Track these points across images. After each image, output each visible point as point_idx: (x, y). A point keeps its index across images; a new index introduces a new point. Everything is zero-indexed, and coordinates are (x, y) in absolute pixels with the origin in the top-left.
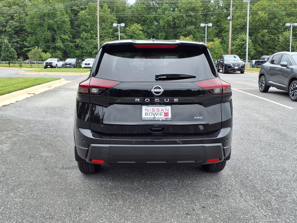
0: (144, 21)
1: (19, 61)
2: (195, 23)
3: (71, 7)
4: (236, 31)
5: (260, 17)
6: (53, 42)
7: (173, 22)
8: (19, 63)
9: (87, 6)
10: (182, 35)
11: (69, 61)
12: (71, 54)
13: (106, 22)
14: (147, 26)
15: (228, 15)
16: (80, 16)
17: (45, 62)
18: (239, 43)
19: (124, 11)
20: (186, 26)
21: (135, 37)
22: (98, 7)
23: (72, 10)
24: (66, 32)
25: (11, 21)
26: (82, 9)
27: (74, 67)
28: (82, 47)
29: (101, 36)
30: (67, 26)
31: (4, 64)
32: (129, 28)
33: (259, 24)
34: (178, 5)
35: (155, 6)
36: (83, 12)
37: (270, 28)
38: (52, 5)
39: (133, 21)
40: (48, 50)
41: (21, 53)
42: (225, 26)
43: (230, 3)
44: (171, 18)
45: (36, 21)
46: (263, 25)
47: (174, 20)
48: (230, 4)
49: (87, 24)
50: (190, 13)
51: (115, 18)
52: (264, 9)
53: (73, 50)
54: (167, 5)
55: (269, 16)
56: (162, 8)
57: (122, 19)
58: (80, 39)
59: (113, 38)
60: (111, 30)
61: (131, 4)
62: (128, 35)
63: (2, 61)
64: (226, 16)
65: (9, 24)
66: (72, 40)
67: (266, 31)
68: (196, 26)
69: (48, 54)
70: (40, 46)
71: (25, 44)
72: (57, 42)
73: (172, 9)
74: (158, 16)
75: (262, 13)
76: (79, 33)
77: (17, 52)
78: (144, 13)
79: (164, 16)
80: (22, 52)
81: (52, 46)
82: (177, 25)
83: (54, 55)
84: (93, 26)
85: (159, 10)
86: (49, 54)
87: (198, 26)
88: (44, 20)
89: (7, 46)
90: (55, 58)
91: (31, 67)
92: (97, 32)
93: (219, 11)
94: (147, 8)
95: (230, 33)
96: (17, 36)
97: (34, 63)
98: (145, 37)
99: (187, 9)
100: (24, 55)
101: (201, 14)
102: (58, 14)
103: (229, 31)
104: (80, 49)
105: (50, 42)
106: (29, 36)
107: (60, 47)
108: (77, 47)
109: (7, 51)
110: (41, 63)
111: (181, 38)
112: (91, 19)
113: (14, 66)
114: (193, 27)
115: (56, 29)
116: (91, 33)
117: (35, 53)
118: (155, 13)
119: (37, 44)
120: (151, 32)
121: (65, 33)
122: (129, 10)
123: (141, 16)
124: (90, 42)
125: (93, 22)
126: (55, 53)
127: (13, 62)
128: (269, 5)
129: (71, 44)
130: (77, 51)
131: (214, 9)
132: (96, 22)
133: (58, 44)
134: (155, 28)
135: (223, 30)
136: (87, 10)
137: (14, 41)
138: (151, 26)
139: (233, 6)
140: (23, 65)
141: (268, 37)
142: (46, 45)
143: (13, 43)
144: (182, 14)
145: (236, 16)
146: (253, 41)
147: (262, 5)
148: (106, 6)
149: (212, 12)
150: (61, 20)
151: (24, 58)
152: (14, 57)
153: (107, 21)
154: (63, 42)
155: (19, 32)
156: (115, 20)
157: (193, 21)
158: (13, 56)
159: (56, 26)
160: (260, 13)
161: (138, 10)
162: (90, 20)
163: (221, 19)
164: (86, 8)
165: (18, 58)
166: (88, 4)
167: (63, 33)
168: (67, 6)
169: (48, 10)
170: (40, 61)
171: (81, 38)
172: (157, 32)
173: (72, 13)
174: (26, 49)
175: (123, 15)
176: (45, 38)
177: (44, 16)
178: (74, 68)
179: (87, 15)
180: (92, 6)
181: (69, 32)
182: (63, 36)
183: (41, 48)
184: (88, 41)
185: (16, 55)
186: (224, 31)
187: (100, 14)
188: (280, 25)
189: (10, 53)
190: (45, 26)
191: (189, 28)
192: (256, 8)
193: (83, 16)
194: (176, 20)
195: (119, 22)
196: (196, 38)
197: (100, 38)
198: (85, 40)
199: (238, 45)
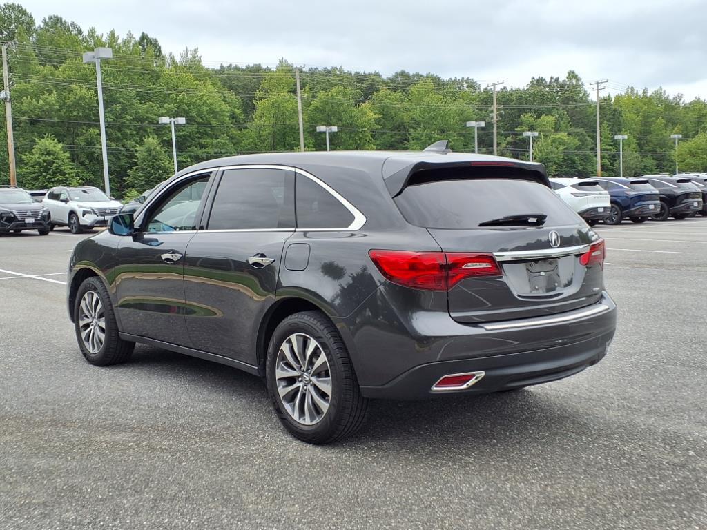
5: (77, 97)
18: (40, 160)
33: (78, 114)
52: (83, 79)
67: (96, 131)
75: (81, 88)
95: (8, 134)
139: (9, 66)
147: (78, 70)
160: (77, 89)
188: (127, 120)
192: (65, 75)
199: (36, 165)
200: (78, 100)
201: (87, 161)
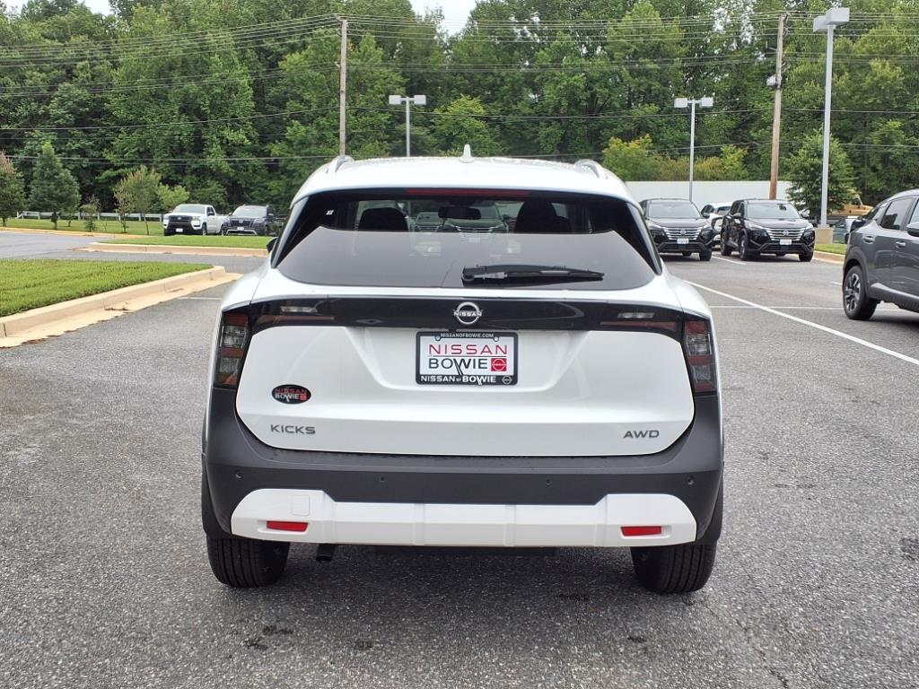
0: (493, 87)
1: (86, 211)
2: (661, 97)
3: (258, 43)
4: (795, 123)
5: (875, 79)
6: (196, 152)
7: (588, 93)
8: (86, 219)
9: (309, 40)
10: (617, 136)
11: (243, 212)
12: (252, 191)
13: (369, 90)
14: (500, 105)
15: (770, 71)
16: (285, 70)
17: (167, 215)
18: (807, 164)
19: (427, 55)
20: (630, 105)
21: (460, 140)
22: (344, 40)
23: (260, 51)
24: (238, 122)
25: (67, 84)
26: (293, 48)
27: (261, 233)
28: (287, 171)
29: (353, 134)
30: (245, 102)
31: (40, 221)
32: (444, 111)
33: (875, 101)
34: (605, 39)
35: (528, 39)
36: (296, 56)
37: (910, 115)
38: (196, 34)
39: (458, 87)
40: (180, 178)
41: (94, 187)
42: (760, 106)
43: (777, 31)
44: (579, 80)
45: (144, 83)
46: (886, 104)
47: (591, 85)
48: (776, 37)
49: (308, 98)
50: (645, 63)
51: (399, 79)
52: (889, 53)
53: (259, 178)
54: (569, 36)
55: (908, 76)
56: (552, 45)
57: (419, 82)
58: (283, 144)
59: (389, 141)
60: (384, 118)
61: (452, 33)
62: (438, 132)
63: (33, 209)
64: (763, 75)
65: (57, 93)
66: (258, 148)
67: (898, 124)
68: (662, 106)
69: (179, 189)
70: (155, 166)
71: (108, 157)
72: (210, 154)
73: (584, 51)
74: (539, 74)
75: (884, 65)
76: (281, 124)
77: (79, 181)
78: (494, 62)
79: (558, 73)
80: (97, 182)
81: (194, 166)
82: (600, 103)
83: (197, 193)
84: (327, 103)
85: (542, 52)
86: (183, 190)
87: (669, 106)
88: (169, 82)
89: (48, 163)
90: (202, 202)
91: (125, 233)
92: (339, 122)
93: (740, 58)
94: (503, 47)
95: (774, 132)
96: (84, 130)
97: (136, 219)
98: (496, 140)
99: (635, 52)
100: (101, 192)
101: (682, 68)
102: (216, 63)
103: (772, 122)
104: (282, 176)
105: (187, 153)
106: (120, 132)
107: (219, 169)
108: (273, 169)
109: (50, 178)
110: (157, 219)
111: (613, 143)
112: (322, 80)
113: (69, 228)
114: (654, 108)
115: (209, 112)
116: (318, 124)
117: (139, 186)
118: (527, 63)
119: (145, 156)
120: (514, 124)
121: (235, 124)
122: (445, 52)
123: (484, 71)
124: (314, 155)
125: (328, 89)
126: (203, 187)
127: (67, 214)
128: (908, 40)
129: (254, 160)
130: (273, 184)
131: (725, 51)
132: (337, 91)
133: (213, 160)
134: (527, 110)
135: (752, 120)
136: (309, 51)
137: (73, 148)
138: (516, 104)
139: (786, 43)
140: (97, 223)
141: (904, 143)
142: (175, 162)
143: (70, 153)
144: (616, 68)
145: (798, 75)
146: (851, 157)
147: (884, 41)
148: (369, 39)
149: (717, 62)
150: (224, 83)
151: (101, 201)
152: (70, 200)
153: (372, 88)
154: (229, 154)
155: (90, 119)
156: (400, 83)
157: (653, 88)
158: (68, 195)
159: (208, 102)
160: (877, 67)
161: (474, 52)
162: (316, 83)
163: (746, 83)
164: (304, 46)
165: (84, 201)
166: (314, 32)
167: (229, 124)
168: (246, 39)
169: (184, 51)
170: (152, 212)
171: (287, 140)
172: (535, 122)
173: (259, 59)
174: (108, 173)
175: (425, 67)
176: (170, 140)
177: (171, 68)
178: (259, 234)
179: (309, 68)
180: (326, 39)
181: (250, 120)
182: (229, 135)
183: (157, 172)
184: (308, 150)
185: (76, 191)
186: (758, 122)
187: (348, 65)
189: (59, 184)
190: (172, 101)
191: (641, 113)
192: (864, 49)
193: (293, 72)
194: (597, 84)
195: (411, 92)
196: (662, 144)
197: (347, 141)
198: (300, 149)
199: (802, 170)
200: (878, 82)
201: (880, 165)
